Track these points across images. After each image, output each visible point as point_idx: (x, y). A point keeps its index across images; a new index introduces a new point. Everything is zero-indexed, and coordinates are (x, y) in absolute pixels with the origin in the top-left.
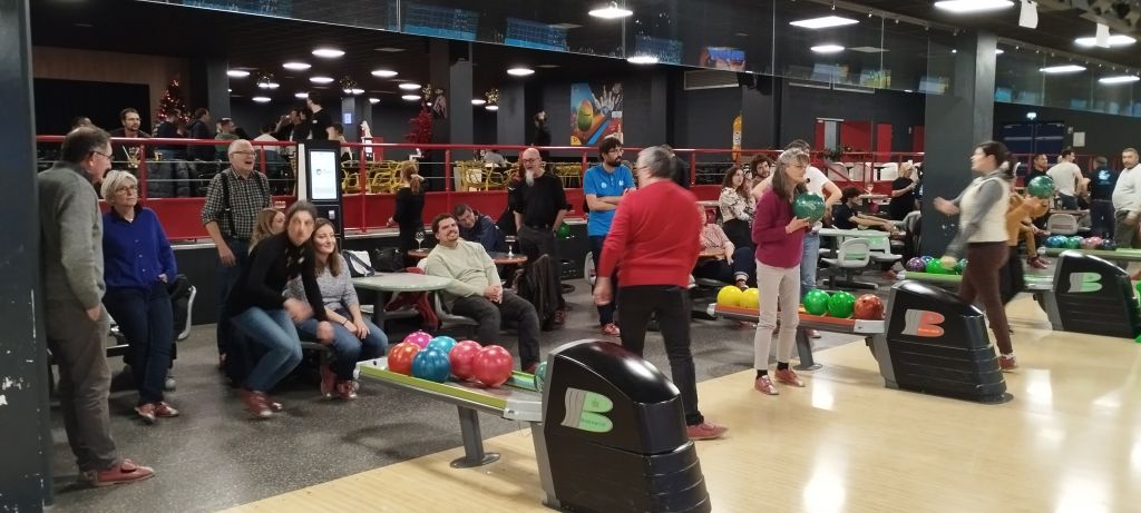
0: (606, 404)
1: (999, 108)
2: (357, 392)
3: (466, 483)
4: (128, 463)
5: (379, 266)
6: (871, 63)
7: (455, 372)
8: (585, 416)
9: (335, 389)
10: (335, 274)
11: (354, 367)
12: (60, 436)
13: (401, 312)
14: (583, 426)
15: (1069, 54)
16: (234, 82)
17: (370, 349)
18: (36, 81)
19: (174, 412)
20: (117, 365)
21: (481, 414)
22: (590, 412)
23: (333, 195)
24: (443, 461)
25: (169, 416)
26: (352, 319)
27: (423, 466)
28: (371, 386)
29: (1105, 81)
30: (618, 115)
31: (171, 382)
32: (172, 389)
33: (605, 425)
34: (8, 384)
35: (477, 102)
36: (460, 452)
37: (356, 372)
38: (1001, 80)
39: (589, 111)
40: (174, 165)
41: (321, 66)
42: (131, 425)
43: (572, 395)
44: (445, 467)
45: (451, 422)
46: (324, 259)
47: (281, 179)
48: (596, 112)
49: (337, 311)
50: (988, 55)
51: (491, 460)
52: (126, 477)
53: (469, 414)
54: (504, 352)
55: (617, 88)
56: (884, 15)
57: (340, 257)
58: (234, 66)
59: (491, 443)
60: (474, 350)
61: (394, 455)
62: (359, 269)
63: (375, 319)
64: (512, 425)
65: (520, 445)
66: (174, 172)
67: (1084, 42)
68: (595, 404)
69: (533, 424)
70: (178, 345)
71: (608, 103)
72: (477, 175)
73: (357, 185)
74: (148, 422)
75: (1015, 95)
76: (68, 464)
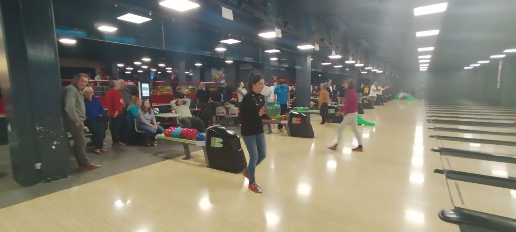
0: (221, 140)
1: (312, 72)
3: (186, 163)
6: (283, 62)
7: (182, 136)
8: (216, 144)
14: (216, 146)
15: (328, 60)
21: (190, 146)
22: (217, 143)
23: (148, 95)
24: (180, 158)
27: (176, 160)
29: (335, 67)
30: (223, 75)
33: (221, 146)
34: (55, 143)
36: (185, 156)
38: (313, 66)
39: (216, 75)
43: (212, 139)
44: (181, 160)
45: (182, 149)
48: (218, 75)
50: (310, 60)
51: (193, 157)
52: (92, 167)
53: (186, 146)
55: (223, 69)
56: (286, 49)
59: (192, 154)
61: (167, 158)
64: (197, 148)
65: (201, 154)
67: (331, 57)
68: (218, 141)
69: (203, 147)
71: (221, 72)
74: (98, 154)
75: (316, 70)
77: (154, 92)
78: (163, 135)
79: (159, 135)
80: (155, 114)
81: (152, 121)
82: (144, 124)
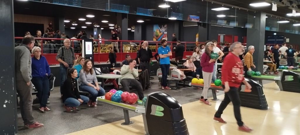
0: (162, 109)
1: (267, 32)
2: (97, 105)
3: (125, 129)
4: (37, 123)
5: (103, 72)
6: (233, 20)
7: (122, 100)
8: (156, 112)
9: (91, 104)
10: (91, 74)
11: (96, 98)
12: (20, 115)
13: (108, 84)
14: (156, 115)
15: (285, 18)
16: (66, 24)
17: (100, 94)
18: (15, 23)
19: (49, 110)
20: (34, 97)
21: (129, 111)
22: (158, 111)
23: (91, 53)
24: (119, 123)
25: (48, 110)
26: (96, 86)
27: (114, 124)
28: (100, 103)
29: (295, 25)
30: (166, 33)
31: (48, 102)
32: (49, 104)
33: (162, 114)
34: (6, 102)
35: (129, 29)
36: (124, 121)
37: (97, 100)
38: (267, 25)
39: (158, 32)
40: (50, 45)
41: (88, 20)
42: (38, 113)
43: (153, 106)
44: (120, 125)
45: (121, 113)
46: (89, 70)
47: (78, 49)
48: (160, 32)
49: (92, 84)
50: (264, 18)
51: (132, 123)
52: (36, 127)
53: (126, 111)
54: (136, 95)
55: (166, 26)
56: (236, 7)
57: (93, 69)
58: (66, 19)
59: (132, 119)
60: (128, 94)
61: (106, 122)
62: (98, 73)
63: (102, 86)
64: (137, 114)
65: (139, 119)
66: (50, 47)
67: (289, 15)
68: (159, 109)
69: (143, 114)
70: (50, 92)
71: (163, 30)
72: (129, 48)
73: (98, 51)
74: (42, 112)
75: (271, 29)
76: (21, 123)
77: (96, 50)
78: (103, 98)
79: (100, 97)
80: (97, 74)
81: (93, 81)
82: (86, 85)
